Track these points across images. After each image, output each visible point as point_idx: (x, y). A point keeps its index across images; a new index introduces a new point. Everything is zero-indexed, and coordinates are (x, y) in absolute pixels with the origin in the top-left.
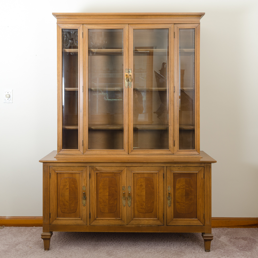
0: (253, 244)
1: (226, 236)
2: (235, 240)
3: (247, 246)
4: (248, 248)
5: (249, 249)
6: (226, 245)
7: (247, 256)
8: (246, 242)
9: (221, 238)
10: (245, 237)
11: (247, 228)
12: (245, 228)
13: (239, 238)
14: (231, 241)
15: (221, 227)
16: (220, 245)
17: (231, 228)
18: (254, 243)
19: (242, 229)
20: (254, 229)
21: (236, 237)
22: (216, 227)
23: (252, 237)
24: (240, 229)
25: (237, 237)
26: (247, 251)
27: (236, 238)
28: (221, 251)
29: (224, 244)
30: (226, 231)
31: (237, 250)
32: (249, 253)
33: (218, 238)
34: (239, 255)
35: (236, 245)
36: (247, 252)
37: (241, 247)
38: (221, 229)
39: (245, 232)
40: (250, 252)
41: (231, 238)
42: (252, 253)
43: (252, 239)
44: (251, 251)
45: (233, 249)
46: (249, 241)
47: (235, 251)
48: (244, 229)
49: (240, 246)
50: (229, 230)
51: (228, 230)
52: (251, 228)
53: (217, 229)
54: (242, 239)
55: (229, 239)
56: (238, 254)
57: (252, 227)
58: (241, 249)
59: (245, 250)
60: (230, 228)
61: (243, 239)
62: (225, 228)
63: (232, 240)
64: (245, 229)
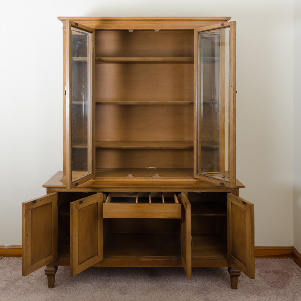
0: (286, 279)
2: (265, 274)
3: (279, 282)
4: (280, 285)
5: (282, 286)
6: (255, 280)
7: (280, 295)
8: (278, 276)
10: (276, 270)
11: (278, 259)
12: (276, 258)
13: (270, 272)
14: (261, 276)
16: (248, 280)
17: (260, 259)
18: (287, 278)
19: (272, 260)
20: (286, 259)
21: (266, 270)
23: (284, 271)
24: (270, 259)
26: (279, 288)
27: (266, 272)
31: (268, 286)
32: (281, 291)
34: (270, 294)
35: (266, 281)
36: (279, 290)
37: (273, 283)
39: (276, 264)
40: (283, 290)
41: (260, 272)
42: (285, 290)
43: (284, 272)
44: (284, 288)
45: (263, 285)
46: (281, 275)
47: (265, 288)
49: (271, 281)
51: (257, 261)
52: (283, 259)
54: (273, 272)
56: (270, 291)
57: (284, 258)
58: (272, 285)
59: (277, 287)
60: (259, 259)
63: (262, 274)
64: (276, 259)
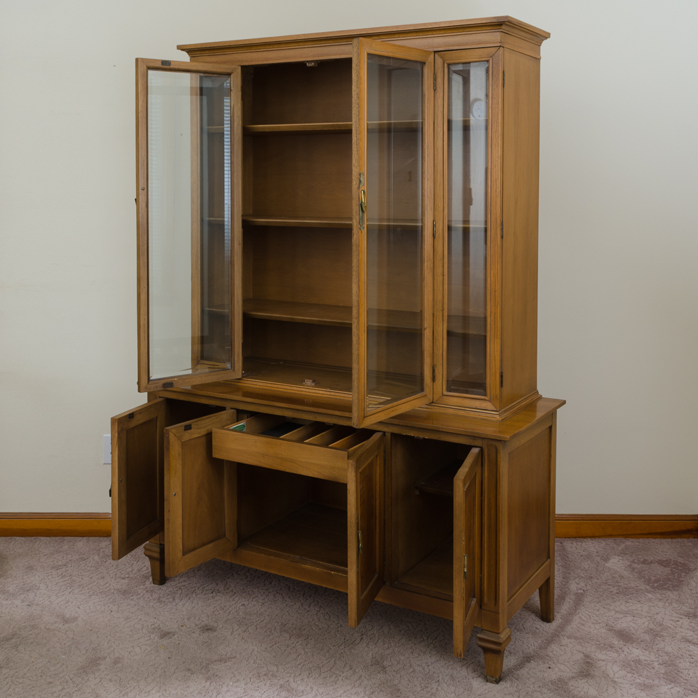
0: (683, 574)
1: (621, 558)
2: (642, 566)
3: (669, 580)
4: (672, 584)
5: (674, 586)
6: (622, 577)
7: (669, 601)
8: (667, 570)
9: (611, 561)
10: (665, 559)
11: (670, 540)
12: (665, 538)
13: (651, 562)
14: (633, 569)
15: (611, 536)
16: (608, 576)
17: (633, 540)
18: (687, 573)
19: (658, 541)
20: (686, 540)
21: (645, 560)
22: (599, 537)
23: (680, 560)
24: (653, 540)
25: (646, 558)
26: (669, 590)
27: (644, 562)
28: (611, 590)
29: (616, 575)
30: (623, 546)
31: (648, 587)
32: (672, 595)
33: (604, 562)
34: (650, 600)
35: (644, 577)
36: (669, 593)
37: (656, 581)
38: (610, 541)
39: (665, 549)
40: (676, 593)
41: (633, 562)
42: (680, 594)
43: (680, 563)
44: (678, 590)
45: (638, 585)
46: (674, 568)
47: (641, 589)
48: (662, 540)
49: (653, 578)
50: (629, 543)
51: (627, 543)
52: (679, 540)
53: (600, 540)
54: (659, 563)
55: (628, 563)
56: (650, 596)
57: (681, 537)
58: (656, 585)
59: (665, 588)
60: (631, 540)
61: (661, 563)
62: (618, 540)
63: (635, 566)
64: (665, 540)
